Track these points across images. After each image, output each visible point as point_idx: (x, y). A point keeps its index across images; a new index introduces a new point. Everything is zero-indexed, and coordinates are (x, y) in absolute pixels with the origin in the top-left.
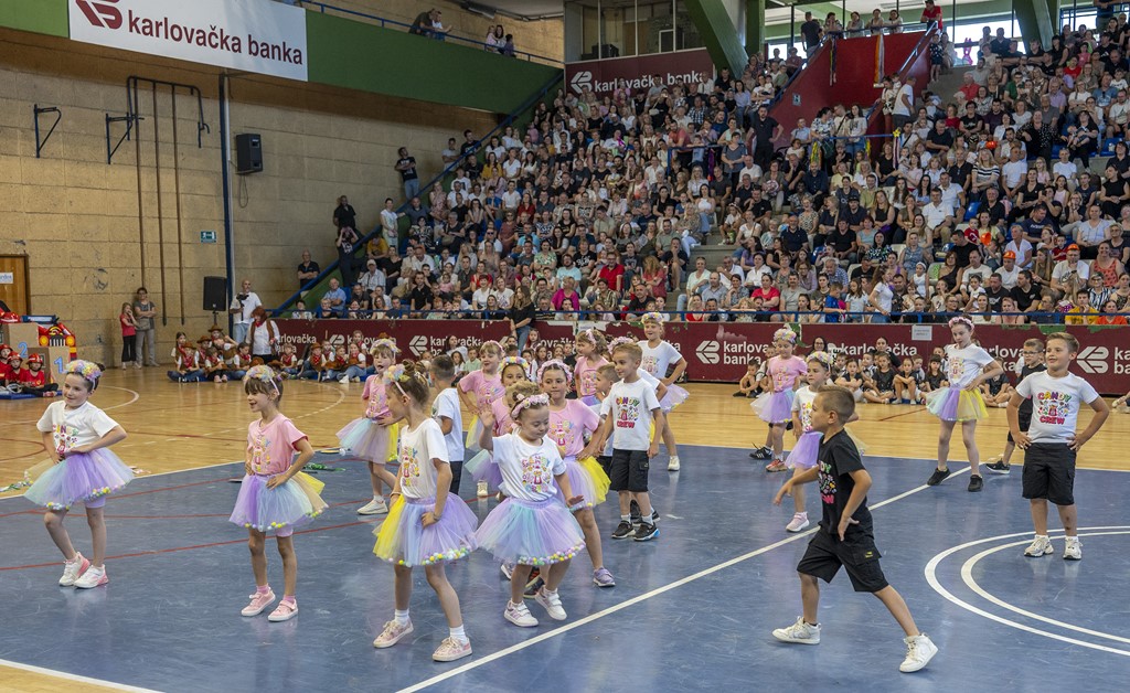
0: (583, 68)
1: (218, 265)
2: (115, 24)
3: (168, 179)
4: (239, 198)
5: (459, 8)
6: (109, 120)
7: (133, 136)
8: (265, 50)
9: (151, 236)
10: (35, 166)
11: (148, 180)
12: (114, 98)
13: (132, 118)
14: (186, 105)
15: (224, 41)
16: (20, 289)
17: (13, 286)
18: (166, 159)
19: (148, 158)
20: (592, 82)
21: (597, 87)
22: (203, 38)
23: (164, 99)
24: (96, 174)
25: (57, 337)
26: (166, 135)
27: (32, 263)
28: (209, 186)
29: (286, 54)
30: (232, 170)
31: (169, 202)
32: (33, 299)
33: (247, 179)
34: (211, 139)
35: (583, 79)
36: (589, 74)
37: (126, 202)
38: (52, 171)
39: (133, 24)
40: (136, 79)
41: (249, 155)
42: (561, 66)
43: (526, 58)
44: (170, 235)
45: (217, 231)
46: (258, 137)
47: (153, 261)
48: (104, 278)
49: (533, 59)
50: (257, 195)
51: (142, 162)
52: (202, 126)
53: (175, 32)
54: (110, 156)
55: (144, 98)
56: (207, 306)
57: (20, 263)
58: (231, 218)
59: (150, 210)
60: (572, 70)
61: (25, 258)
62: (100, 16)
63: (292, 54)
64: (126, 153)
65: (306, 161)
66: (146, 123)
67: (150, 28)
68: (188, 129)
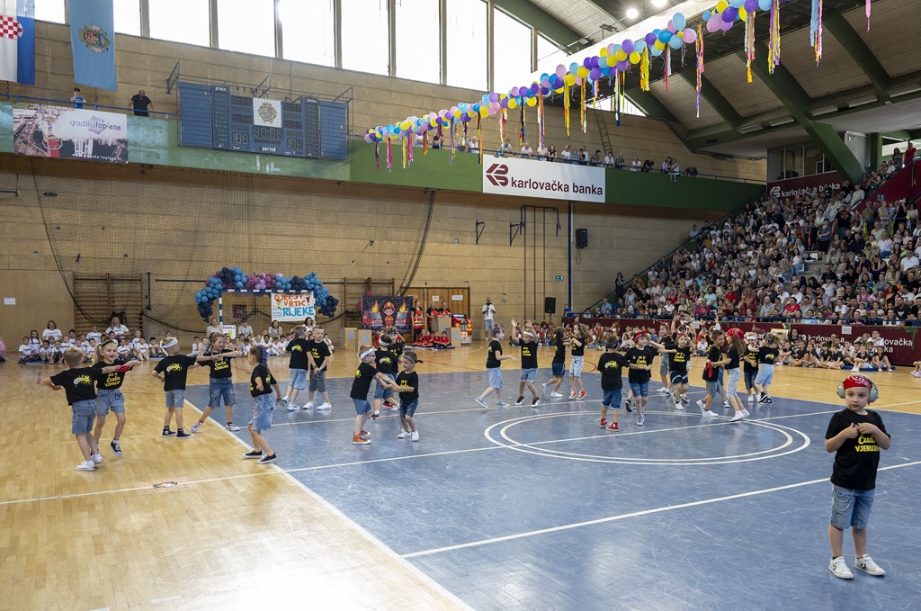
0: (775, 184)
1: (564, 291)
2: (505, 184)
3: (540, 252)
4: (577, 259)
5: (711, 157)
6: (511, 226)
7: (523, 233)
8: (583, 190)
9: (530, 278)
10: (475, 247)
11: (530, 253)
12: (515, 215)
13: (523, 224)
14: (550, 217)
15: (560, 187)
16: (466, 303)
17: (463, 301)
18: (539, 242)
19: (530, 242)
20: (780, 192)
21: (783, 194)
22: (549, 187)
23: (539, 215)
24: (505, 251)
25: (464, 324)
26: (540, 231)
27: (471, 290)
28: (562, 254)
29: (594, 190)
30: (573, 246)
31: (540, 262)
32: (471, 307)
33: (581, 250)
34: (563, 232)
35: (776, 191)
36: (778, 187)
37: (519, 263)
38: (484, 250)
39: (513, 183)
40: (525, 206)
41: (582, 239)
42: (765, 184)
43: (743, 181)
44: (540, 277)
45: (565, 276)
46: (586, 230)
47: (530, 290)
48: (506, 298)
49: (747, 182)
50: (586, 258)
51: (527, 244)
52: (558, 226)
53: (534, 185)
54: (511, 242)
55: (529, 215)
56: (546, 311)
57: (466, 291)
58: (572, 269)
59: (530, 266)
60: (771, 185)
61: (469, 289)
62: (498, 181)
63: (596, 191)
64: (518, 240)
65: (615, 241)
66: (529, 225)
67: (522, 184)
68: (551, 228)
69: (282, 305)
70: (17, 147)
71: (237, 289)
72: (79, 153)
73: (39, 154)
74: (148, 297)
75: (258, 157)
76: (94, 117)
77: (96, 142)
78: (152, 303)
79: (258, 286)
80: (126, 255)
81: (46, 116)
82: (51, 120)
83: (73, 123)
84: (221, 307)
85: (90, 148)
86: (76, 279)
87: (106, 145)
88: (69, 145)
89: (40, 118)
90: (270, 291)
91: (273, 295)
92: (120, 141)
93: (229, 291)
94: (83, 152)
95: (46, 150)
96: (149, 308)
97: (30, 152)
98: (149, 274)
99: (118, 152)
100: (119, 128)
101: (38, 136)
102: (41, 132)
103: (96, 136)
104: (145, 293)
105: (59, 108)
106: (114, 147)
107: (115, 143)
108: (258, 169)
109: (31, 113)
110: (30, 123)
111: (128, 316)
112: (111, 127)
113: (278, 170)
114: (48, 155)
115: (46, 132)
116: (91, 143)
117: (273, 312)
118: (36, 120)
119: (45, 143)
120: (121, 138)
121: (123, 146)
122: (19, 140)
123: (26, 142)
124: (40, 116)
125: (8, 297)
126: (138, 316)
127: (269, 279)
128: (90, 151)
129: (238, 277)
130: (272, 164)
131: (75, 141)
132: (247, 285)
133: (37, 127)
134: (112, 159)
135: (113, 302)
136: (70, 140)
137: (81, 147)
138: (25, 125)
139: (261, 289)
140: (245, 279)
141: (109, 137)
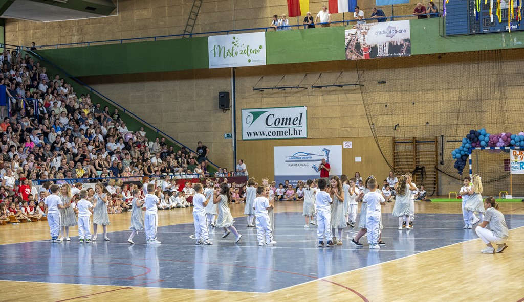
69: (519, 160)
70: (347, 55)
71: (483, 148)
72: (380, 54)
73: (359, 58)
74: (442, 154)
75: (503, 35)
76: (389, 26)
77: (390, 44)
78: (444, 159)
79: (498, 144)
80: (428, 123)
81: (362, 31)
82: (364, 34)
83: (377, 33)
84: (471, 162)
85: (387, 48)
86: (395, 142)
87: (397, 45)
88: (375, 49)
89: (359, 33)
90: (509, 148)
91: (512, 151)
92: (406, 40)
93: (476, 148)
94: (383, 52)
95: (362, 55)
96: (442, 163)
97: (354, 57)
98: (442, 136)
99: (404, 49)
100: (405, 31)
101: (358, 45)
102: (360, 43)
103: (390, 40)
104: (439, 151)
105: (369, 24)
106: (402, 45)
107: (402, 42)
108: (504, 45)
109: (353, 31)
110: (354, 38)
111: (427, 170)
112: (400, 31)
113: (520, 43)
114: (363, 58)
115: (362, 43)
116: (387, 45)
117: (511, 165)
118: (357, 35)
119: (362, 50)
120: (406, 38)
121: (407, 44)
122: (348, 51)
123: (351, 51)
124: (359, 32)
125: (357, 156)
126: (434, 170)
127: (506, 138)
128: (387, 51)
129: (481, 137)
130: (515, 40)
131: (378, 45)
132: (489, 144)
133: (357, 39)
134: (400, 54)
135: (419, 159)
136: (376, 46)
137: (382, 49)
138: (351, 40)
139: (501, 147)
140: (487, 139)
141: (399, 38)
